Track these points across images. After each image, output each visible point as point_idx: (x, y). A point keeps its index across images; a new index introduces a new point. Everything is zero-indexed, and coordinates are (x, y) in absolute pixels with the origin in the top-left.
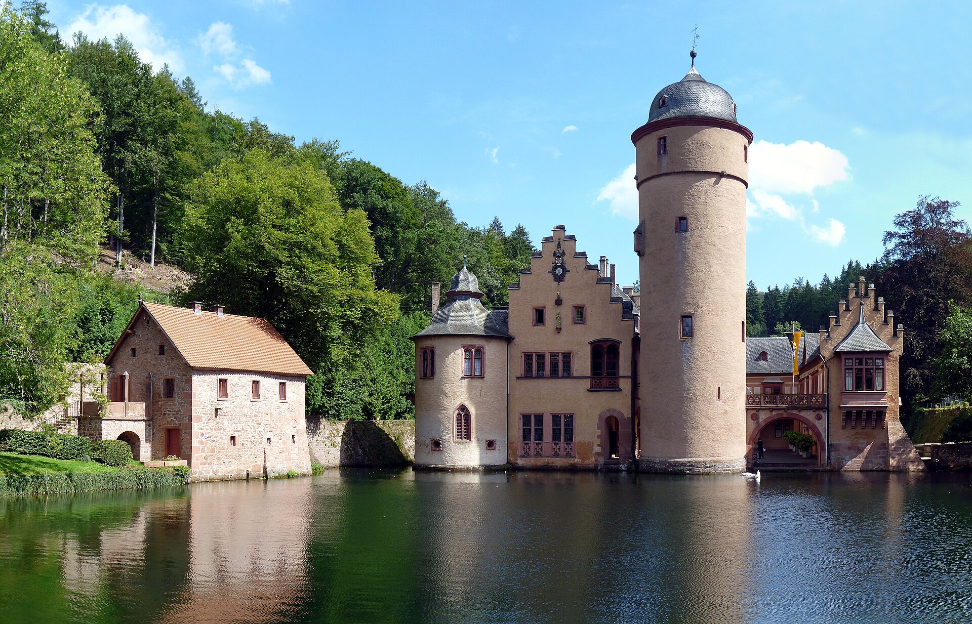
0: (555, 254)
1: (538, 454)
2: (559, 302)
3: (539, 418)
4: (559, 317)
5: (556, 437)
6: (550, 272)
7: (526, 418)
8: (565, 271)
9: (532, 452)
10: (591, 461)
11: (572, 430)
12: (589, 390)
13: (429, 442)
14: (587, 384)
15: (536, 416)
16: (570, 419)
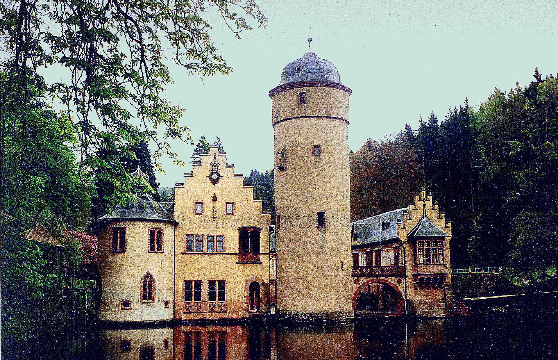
0: (211, 164)
1: (198, 311)
2: (214, 199)
3: (198, 284)
4: (214, 209)
5: (212, 297)
6: (208, 176)
7: (188, 284)
8: (219, 176)
9: (193, 309)
10: (240, 314)
11: (224, 292)
12: (237, 263)
13: (119, 303)
14: (236, 259)
15: (196, 282)
16: (222, 284)
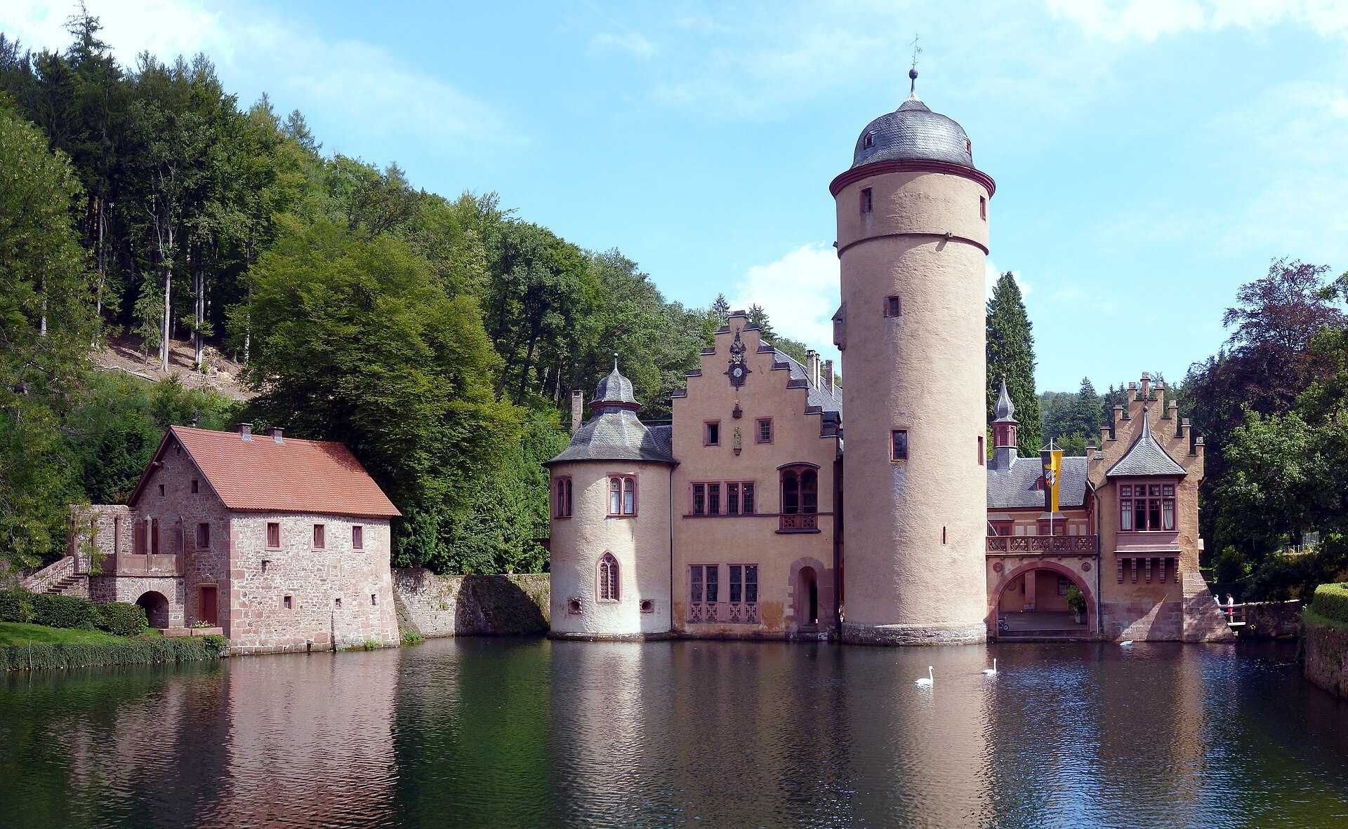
0: (732, 350)
1: (711, 619)
2: (737, 414)
3: (713, 570)
4: (738, 434)
5: (735, 596)
6: (726, 373)
7: (696, 570)
8: (746, 371)
9: (704, 616)
10: (781, 628)
11: (756, 586)
12: (778, 533)
13: (565, 602)
14: (775, 524)
15: (709, 567)
16: (752, 571)
